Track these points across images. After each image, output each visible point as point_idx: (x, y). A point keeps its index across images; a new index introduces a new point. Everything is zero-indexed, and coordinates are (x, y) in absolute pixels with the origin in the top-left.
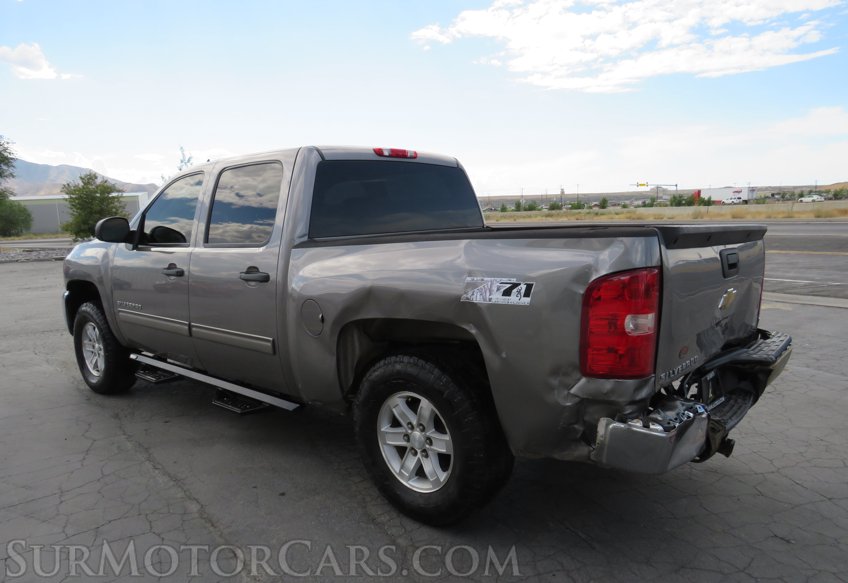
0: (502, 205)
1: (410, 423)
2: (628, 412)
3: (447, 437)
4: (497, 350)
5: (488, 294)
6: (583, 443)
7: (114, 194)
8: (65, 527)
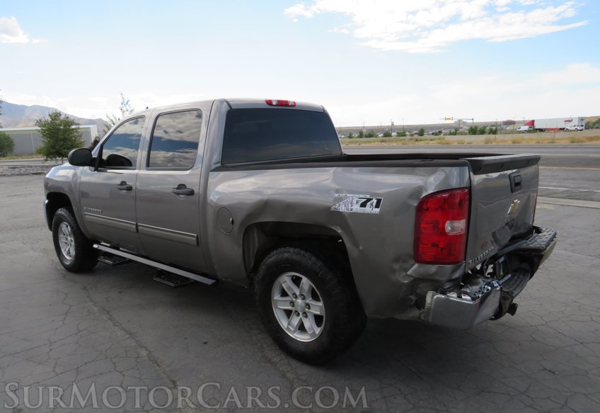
0: (350, 133)
1: (294, 294)
2: (447, 287)
3: (321, 304)
4: (356, 245)
5: (350, 205)
6: (415, 308)
7: (73, 127)
8: (55, 368)
